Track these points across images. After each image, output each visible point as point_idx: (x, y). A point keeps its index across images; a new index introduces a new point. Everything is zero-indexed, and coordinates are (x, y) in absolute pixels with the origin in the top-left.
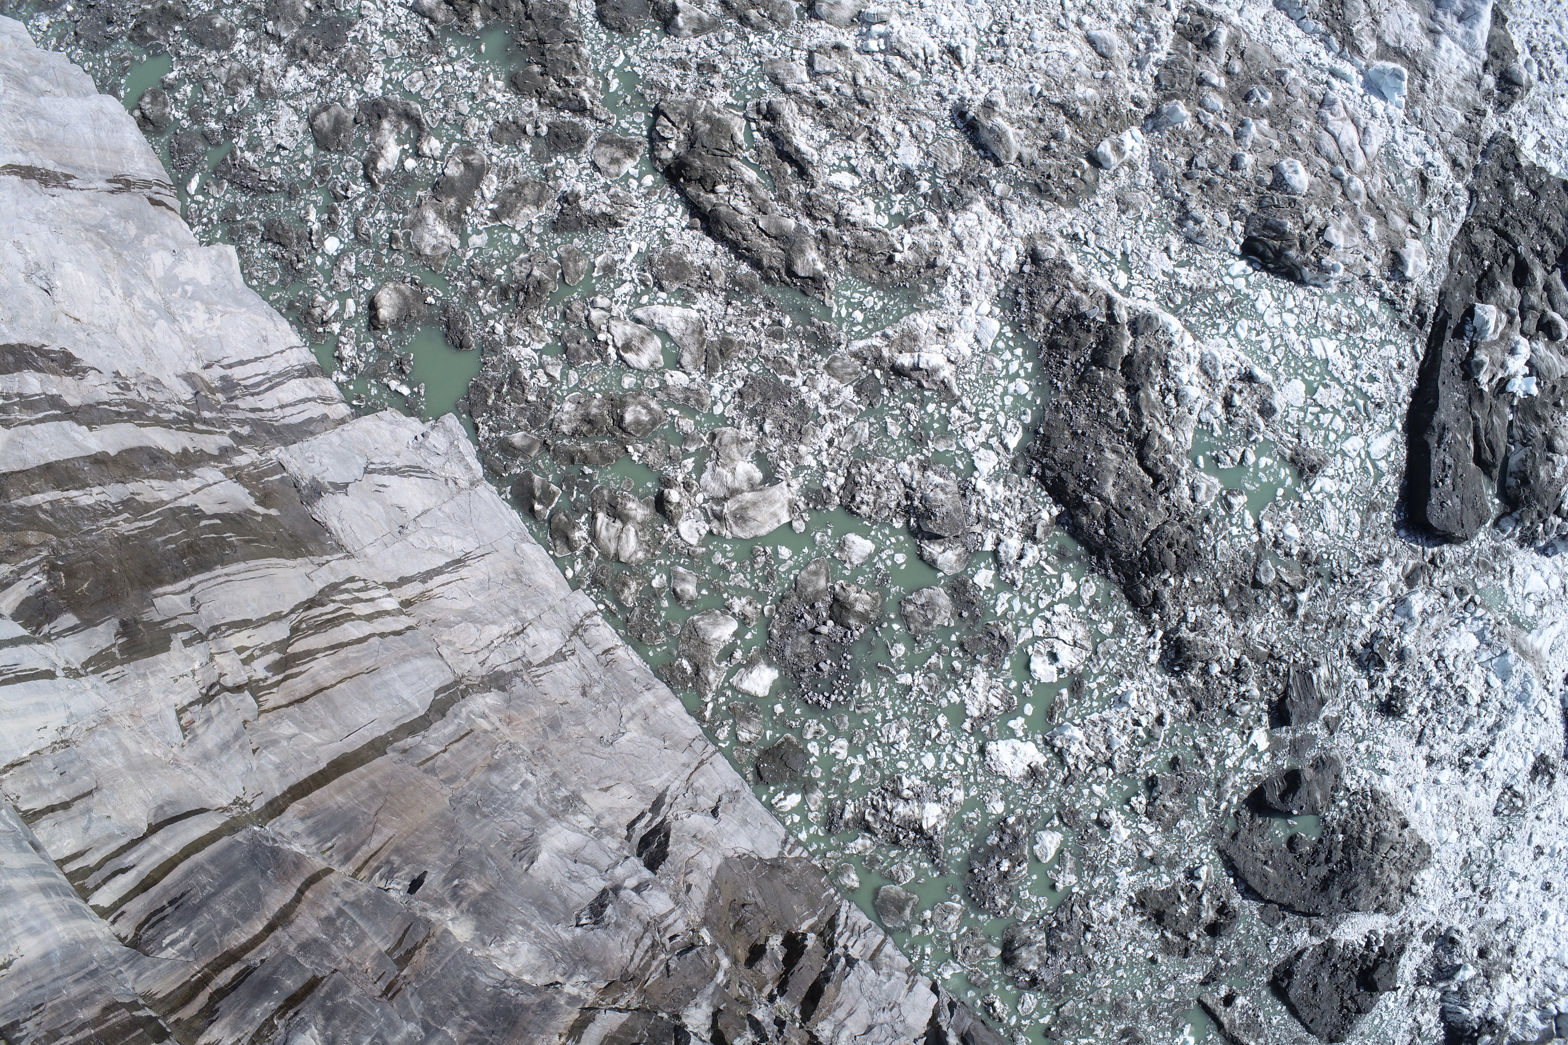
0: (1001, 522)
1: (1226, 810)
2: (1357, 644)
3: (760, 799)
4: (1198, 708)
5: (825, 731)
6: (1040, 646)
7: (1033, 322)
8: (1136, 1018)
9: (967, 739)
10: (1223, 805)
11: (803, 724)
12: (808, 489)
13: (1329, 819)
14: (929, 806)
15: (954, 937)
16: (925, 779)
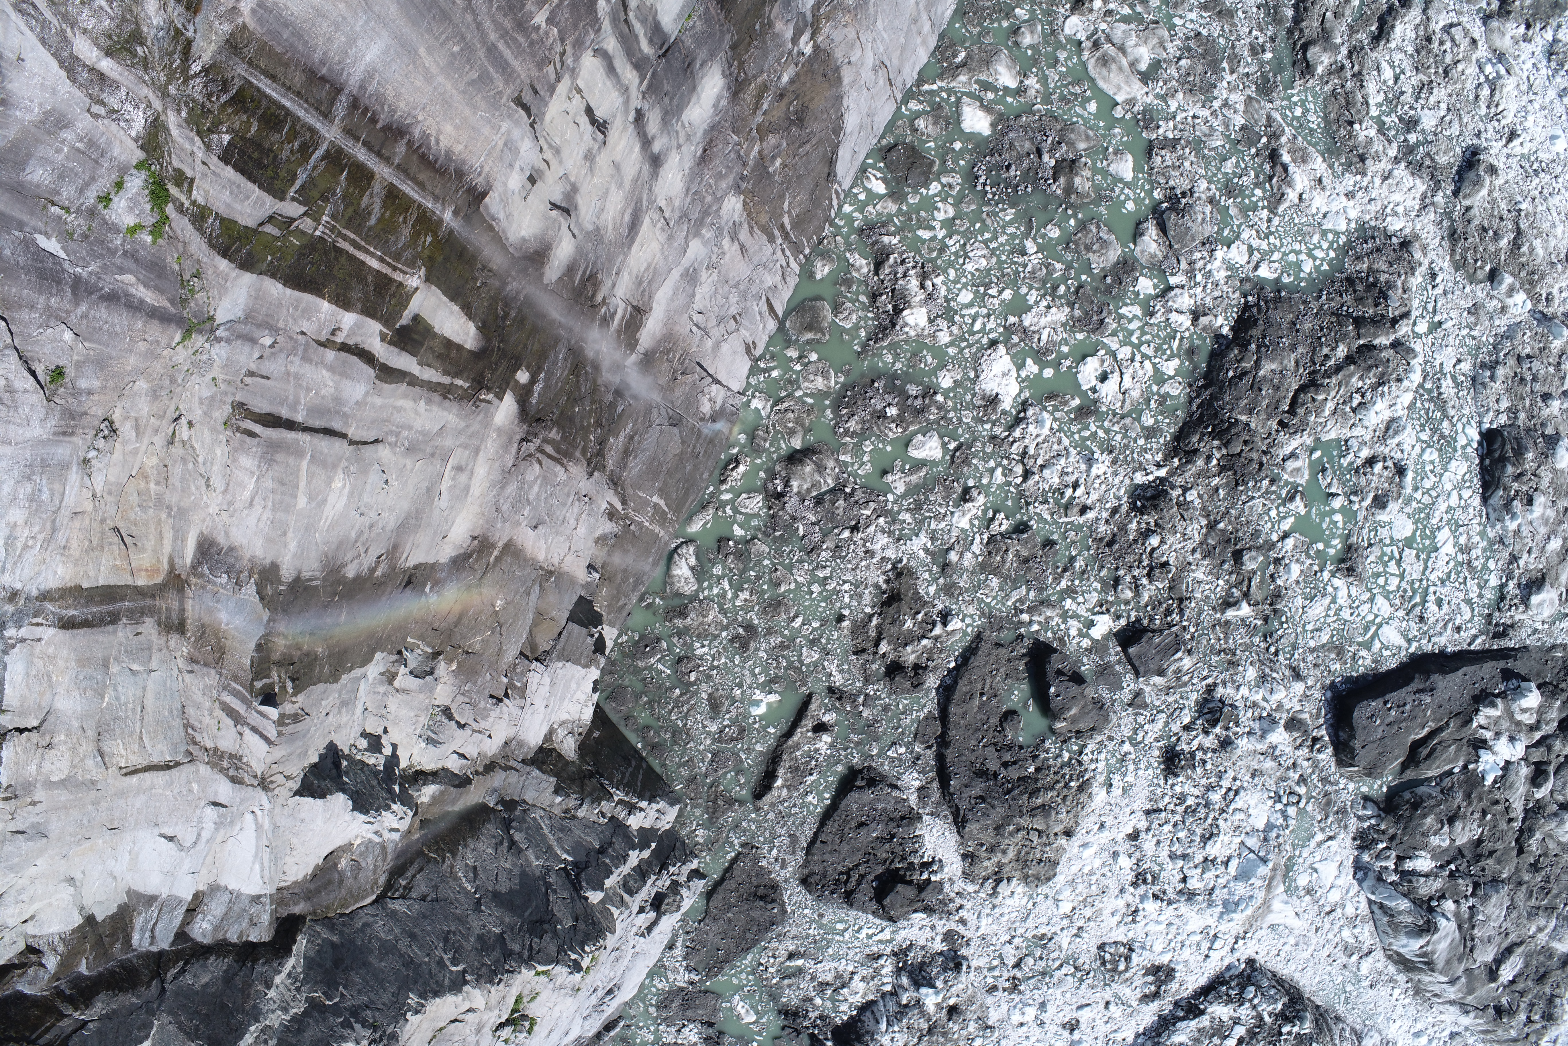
1: (1021, 623)
2: (1220, 691)
3: (867, 157)
4: (1110, 544)
5: (954, 193)
6: (1109, 361)
7: (1359, 258)
8: (770, 632)
9: (999, 325)
12: (1151, 110)
13: (1048, 744)
14: (924, 310)
15: (799, 393)
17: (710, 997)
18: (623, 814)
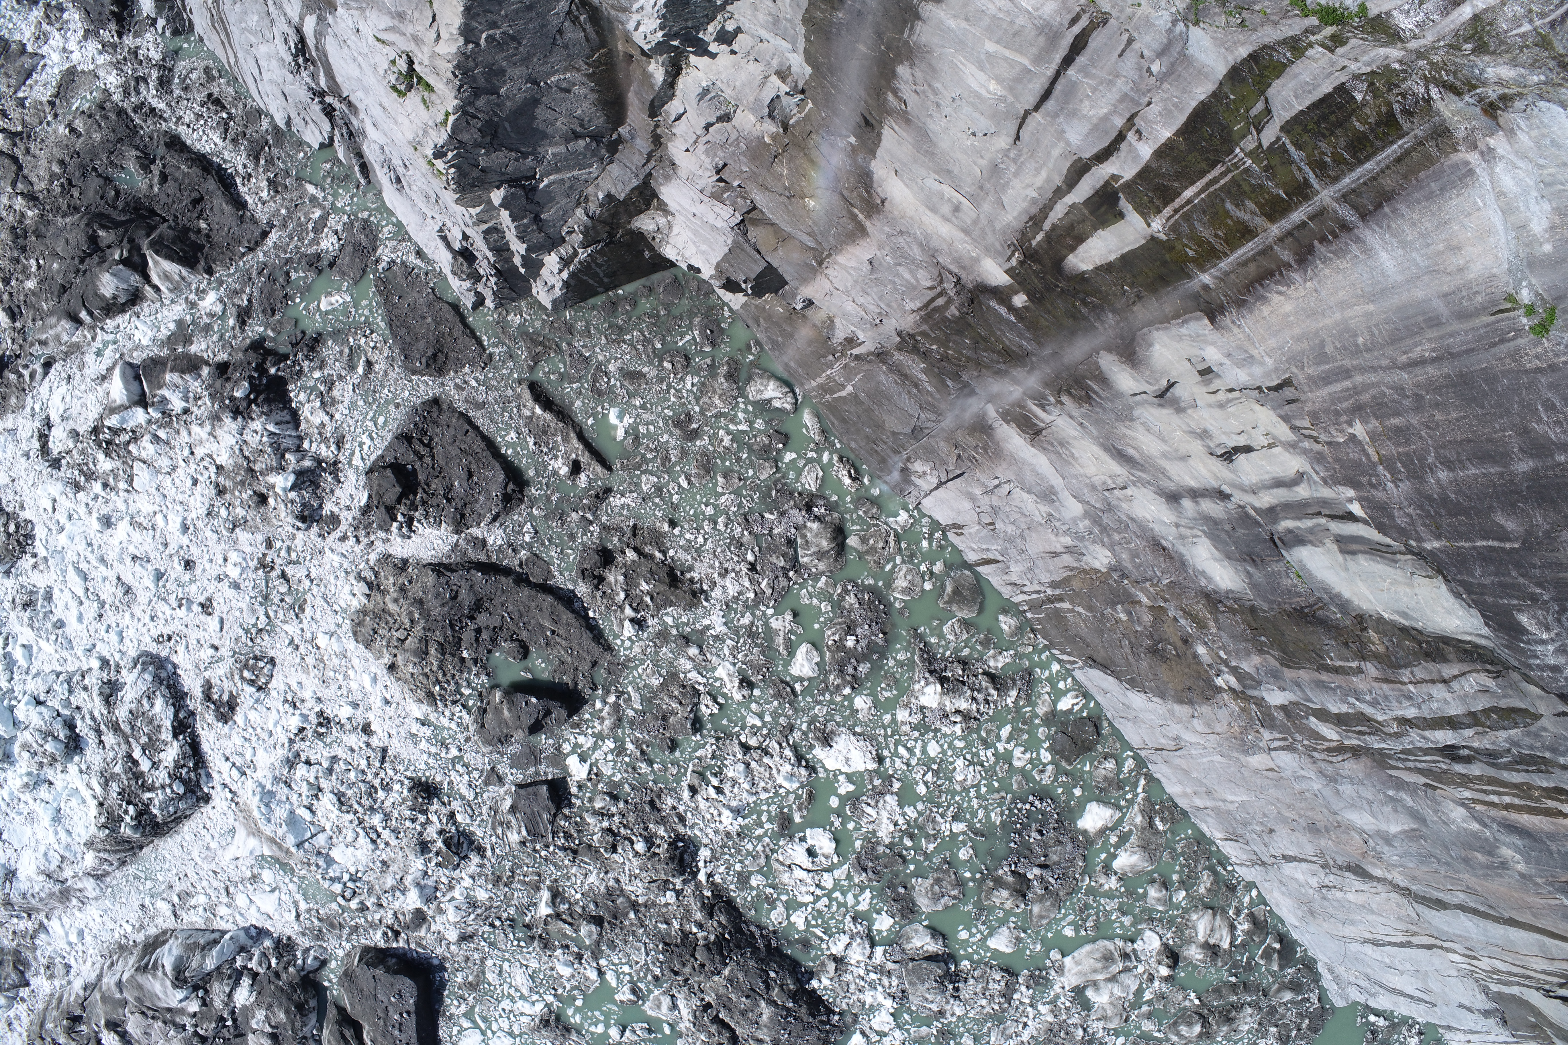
0: (868, 972)
2: (475, 859)
3: (1097, 703)
4: (652, 803)
10: (612, 699)
11: (1056, 779)
13: (484, 678)
14: (935, 705)
16: (936, 731)
17: (358, 274)
18: (563, 252)
